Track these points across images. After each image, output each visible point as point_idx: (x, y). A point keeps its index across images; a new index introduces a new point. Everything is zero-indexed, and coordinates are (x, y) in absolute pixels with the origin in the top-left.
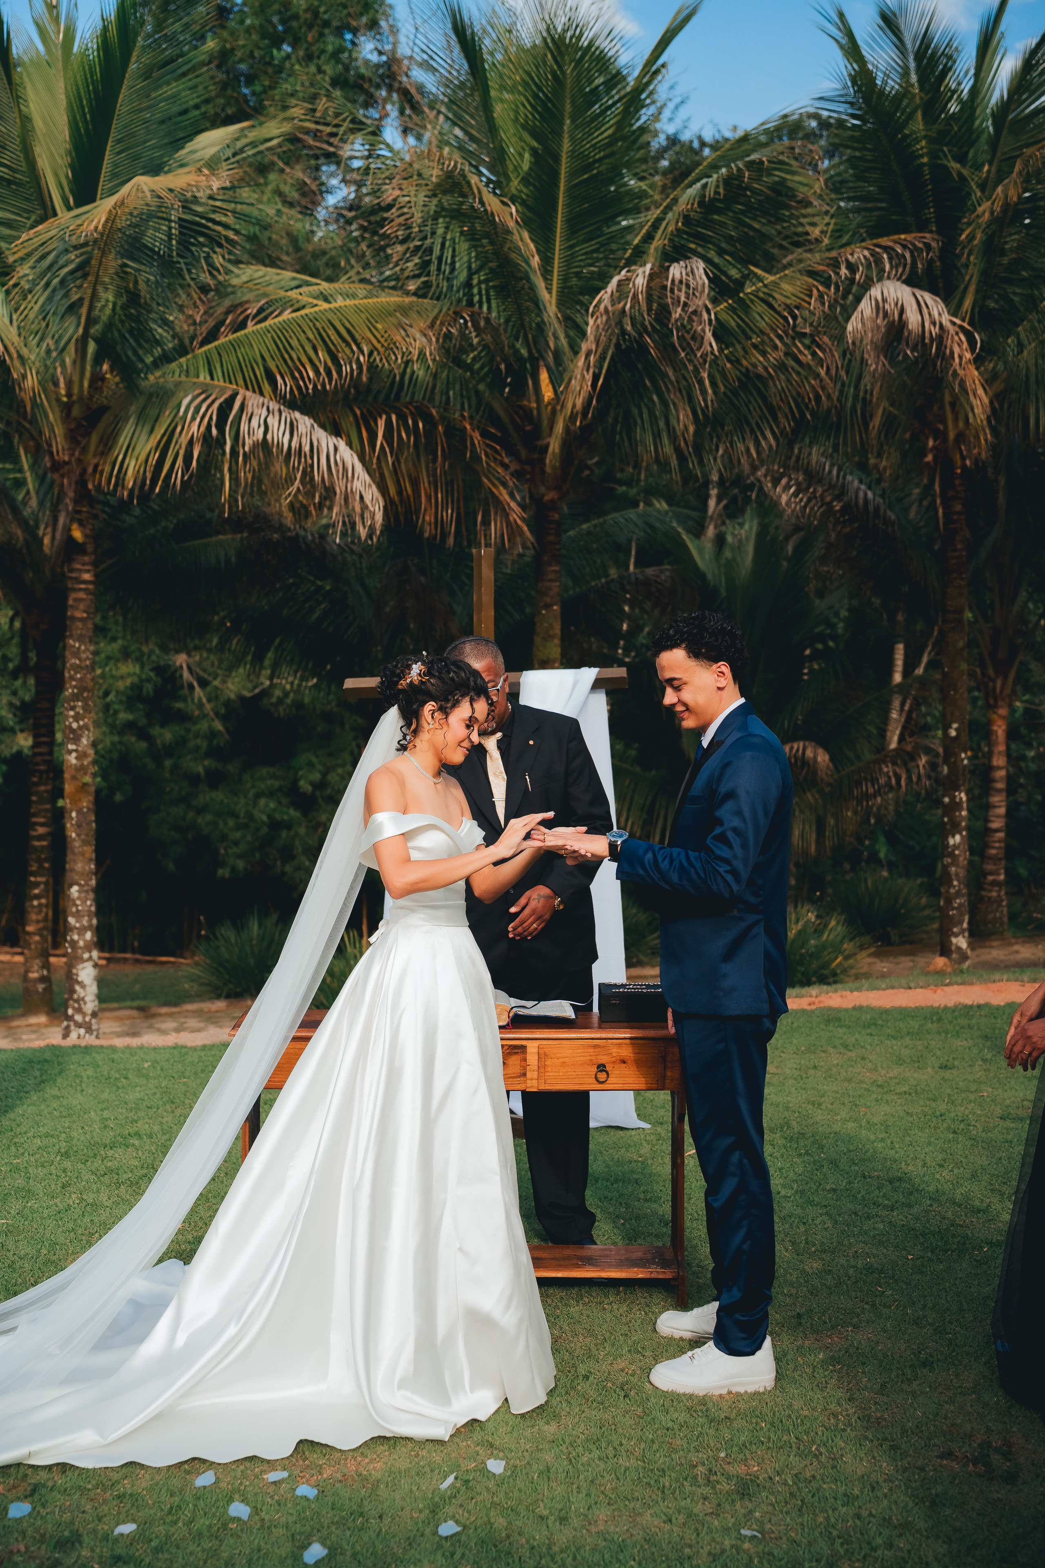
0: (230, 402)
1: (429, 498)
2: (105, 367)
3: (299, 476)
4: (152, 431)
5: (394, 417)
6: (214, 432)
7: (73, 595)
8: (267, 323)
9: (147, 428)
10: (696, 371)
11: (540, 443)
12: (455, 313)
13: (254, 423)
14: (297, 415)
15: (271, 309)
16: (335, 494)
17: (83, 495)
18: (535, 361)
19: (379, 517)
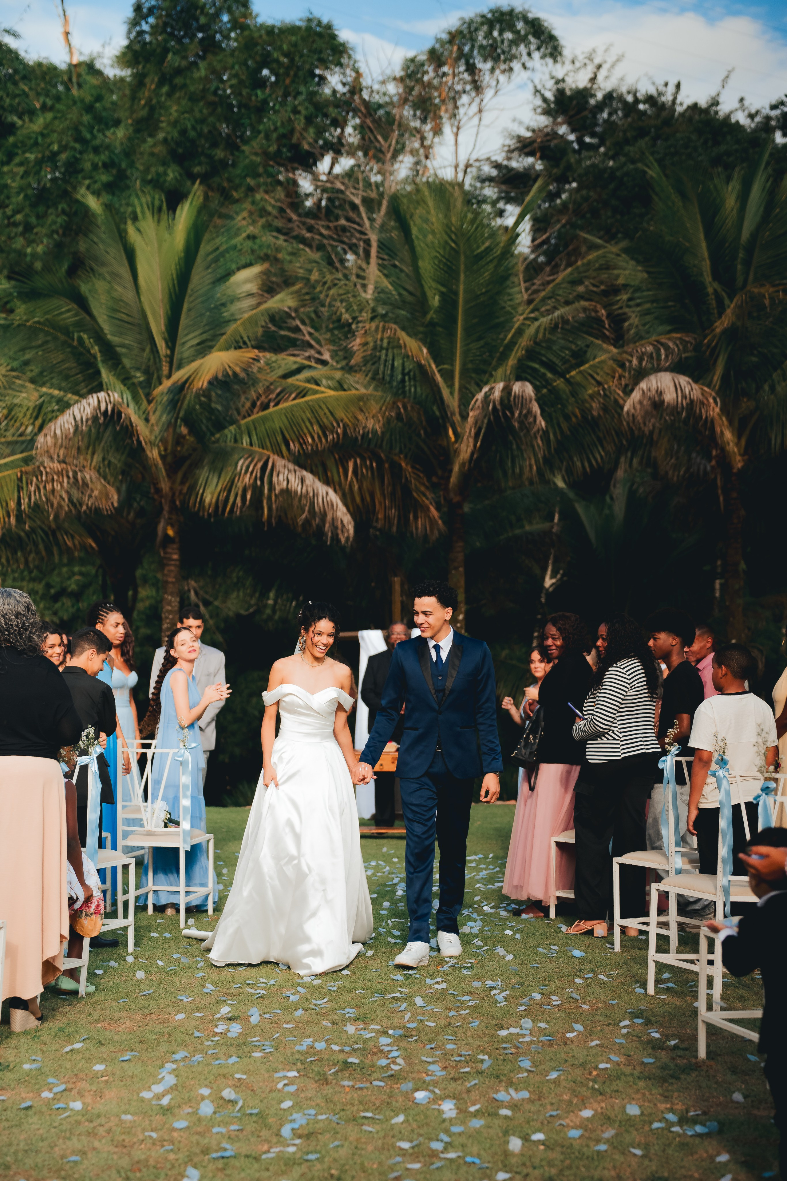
0: (266, 463)
1: (380, 503)
2: (184, 430)
3: (307, 509)
4: (219, 478)
5: (358, 461)
6: (259, 483)
7: (167, 568)
8: (281, 407)
9: (217, 475)
10: (534, 437)
12: (394, 403)
13: (281, 477)
14: (305, 473)
15: (283, 395)
16: (327, 516)
17: (173, 508)
18: (445, 423)
19: (352, 532)
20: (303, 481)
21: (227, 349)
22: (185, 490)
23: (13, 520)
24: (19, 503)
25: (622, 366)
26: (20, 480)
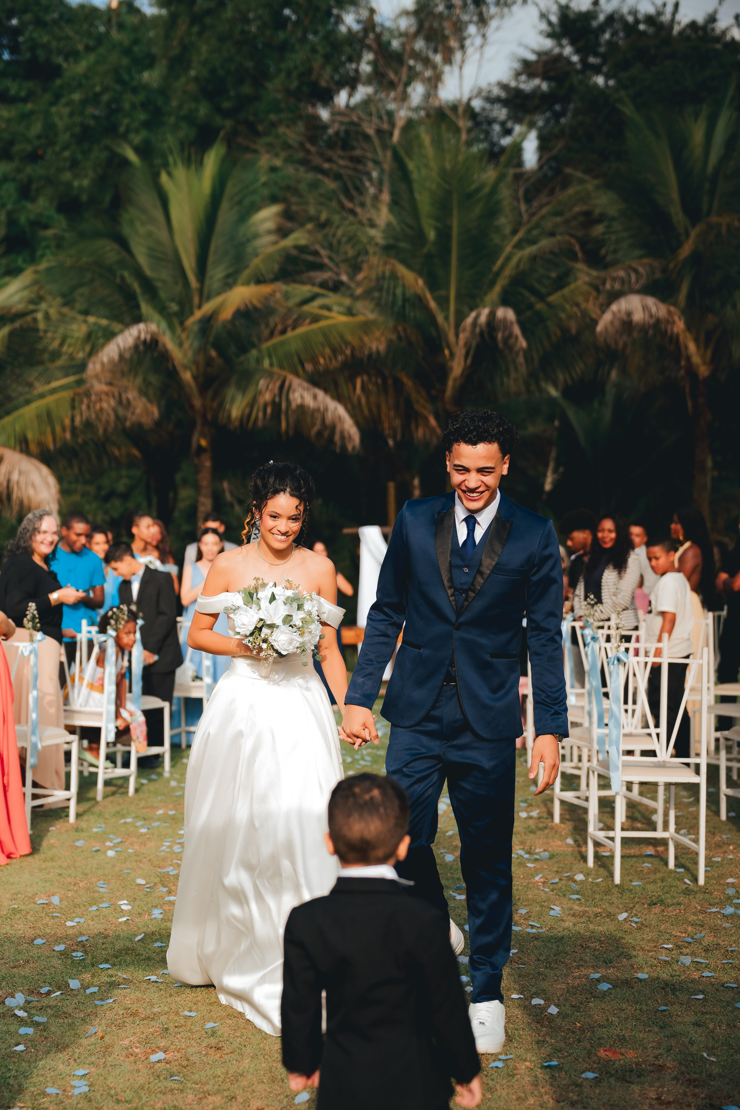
0: (283, 383)
1: (386, 414)
2: (214, 353)
3: (318, 422)
4: (243, 396)
5: (365, 378)
8: (298, 330)
9: (241, 393)
12: (395, 327)
13: (297, 394)
14: (317, 390)
16: (336, 430)
17: (205, 422)
19: (358, 441)
20: (315, 397)
21: (247, 283)
22: (215, 405)
23: (68, 435)
24: (73, 420)
25: (597, 289)
26: (73, 400)
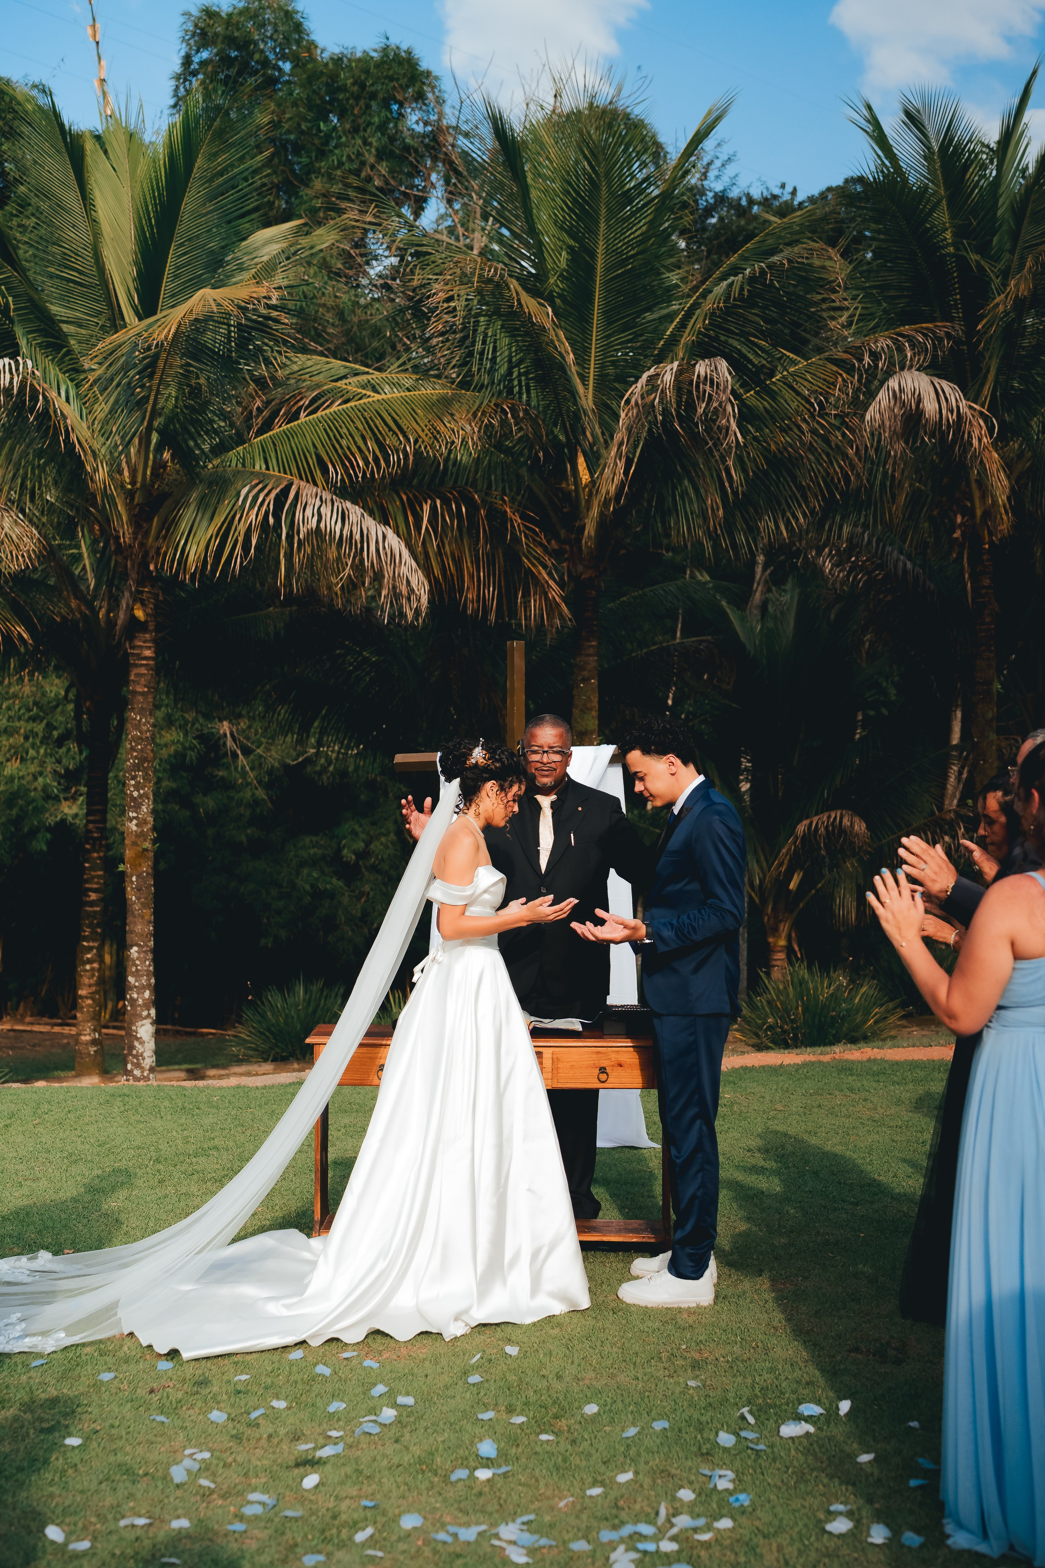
0: (285, 492)
1: (471, 577)
2: (166, 455)
4: (212, 519)
5: (438, 502)
6: (271, 520)
7: (135, 670)
8: (319, 414)
9: (208, 515)
10: (723, 460)
11: (577, 524)
15: (323, 400)
16: (384, 576)
17: (145, 577)
18: (573, 446)
19: (424, 600)
20: (344, 516)
